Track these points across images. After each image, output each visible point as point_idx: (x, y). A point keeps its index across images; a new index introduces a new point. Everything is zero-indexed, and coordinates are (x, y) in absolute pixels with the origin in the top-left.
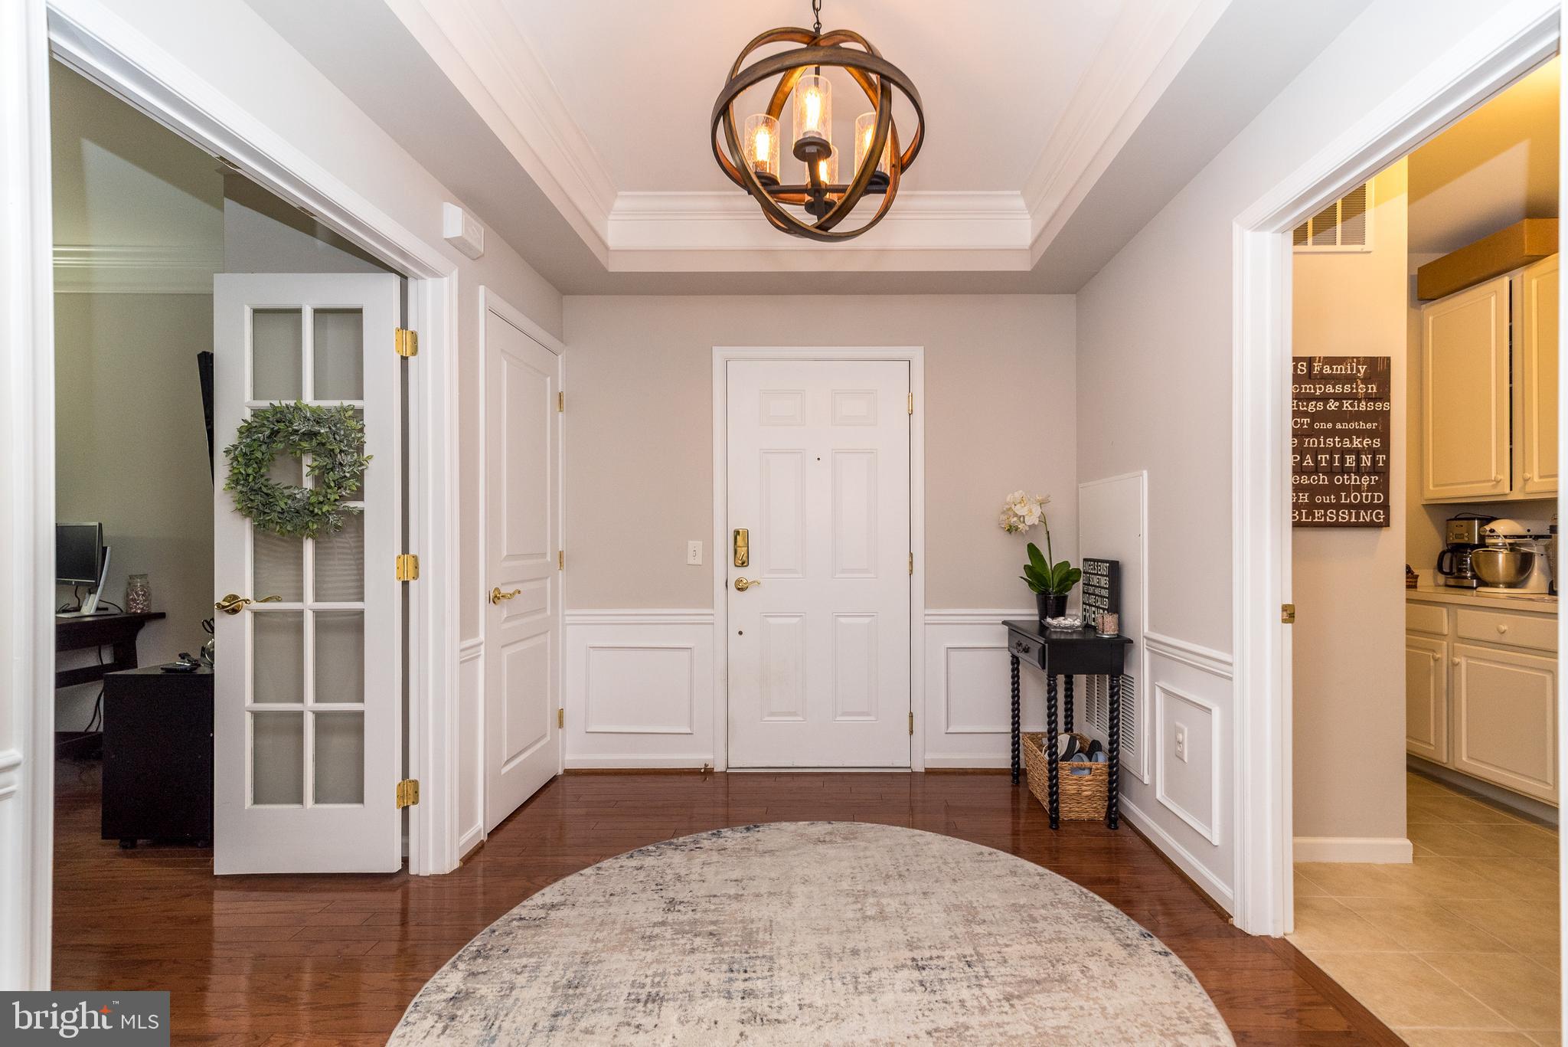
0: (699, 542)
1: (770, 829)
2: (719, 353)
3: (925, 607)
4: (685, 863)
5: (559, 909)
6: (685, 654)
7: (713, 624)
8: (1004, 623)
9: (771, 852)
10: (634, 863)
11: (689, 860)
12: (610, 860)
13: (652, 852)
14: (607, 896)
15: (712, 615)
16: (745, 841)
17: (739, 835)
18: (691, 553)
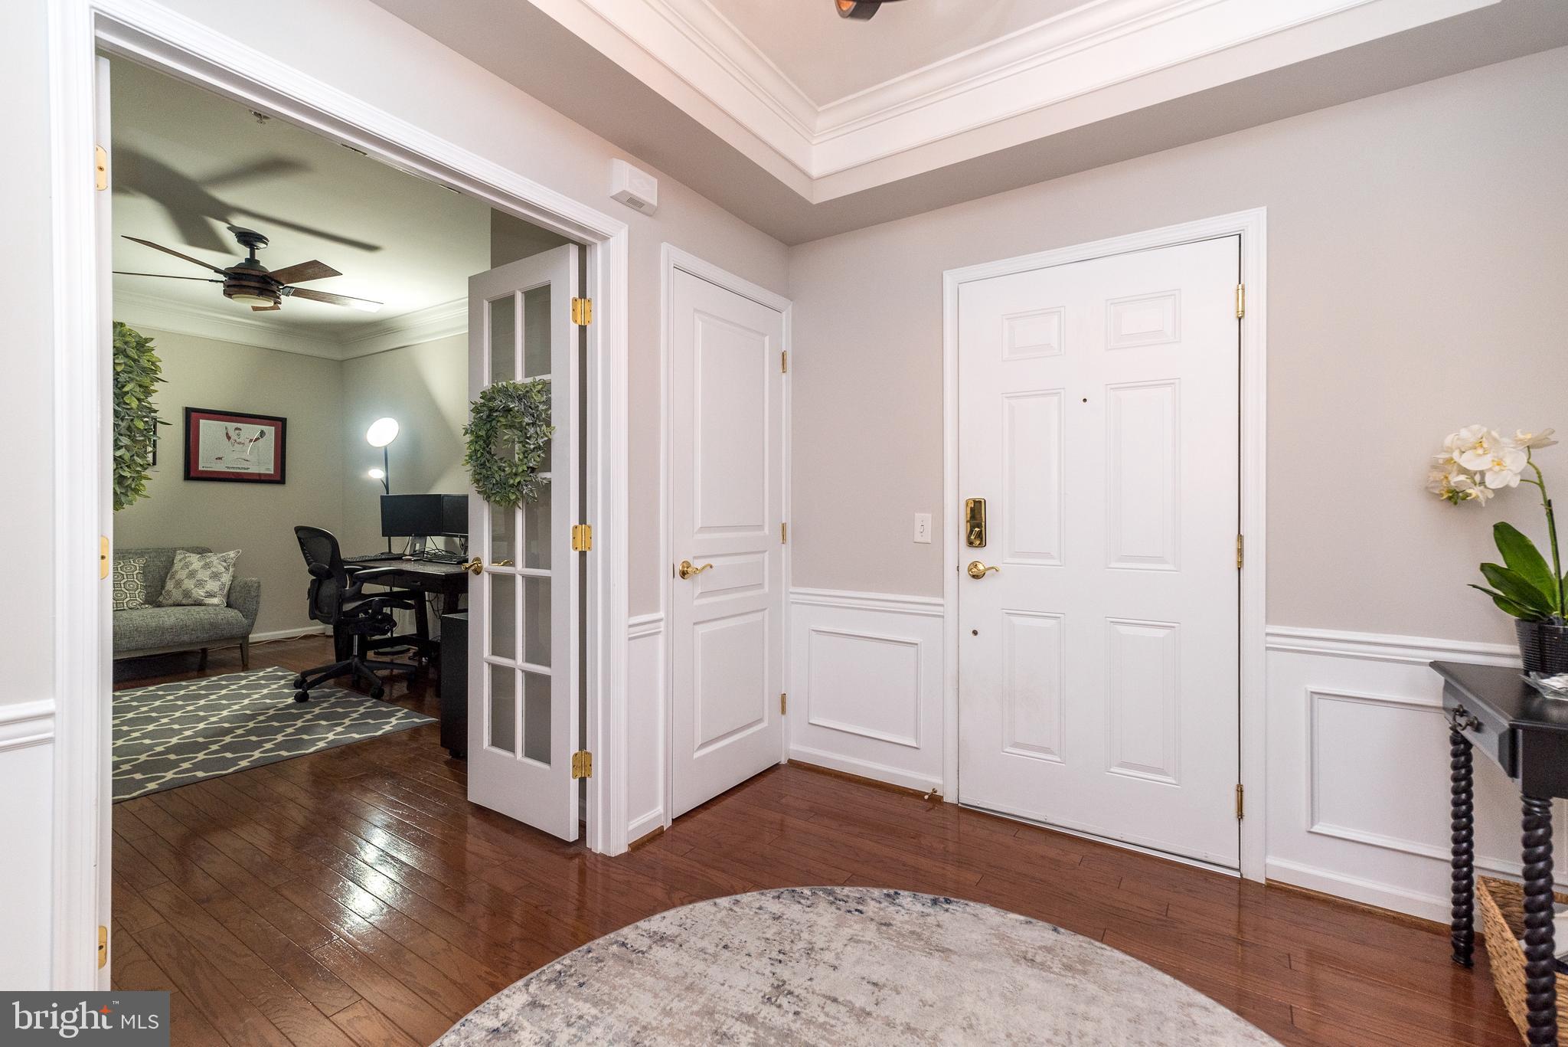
0: (927, 515)
1: (964, 912)
2: (950, 278)
3: (1267, 622)
4: (829, 930)
5: (664, 946)
6: (912, 650)
7: (943, 617)
8: (1436, 665)
9: (945, 951)
10: (775, 907)
11: (838, 926)
12: (755, 893)
13: (804, 898)
14: (720, 947)
15: (942, 605)
16: (921, 921)
17: (919, 907)
18: (918, 528)
